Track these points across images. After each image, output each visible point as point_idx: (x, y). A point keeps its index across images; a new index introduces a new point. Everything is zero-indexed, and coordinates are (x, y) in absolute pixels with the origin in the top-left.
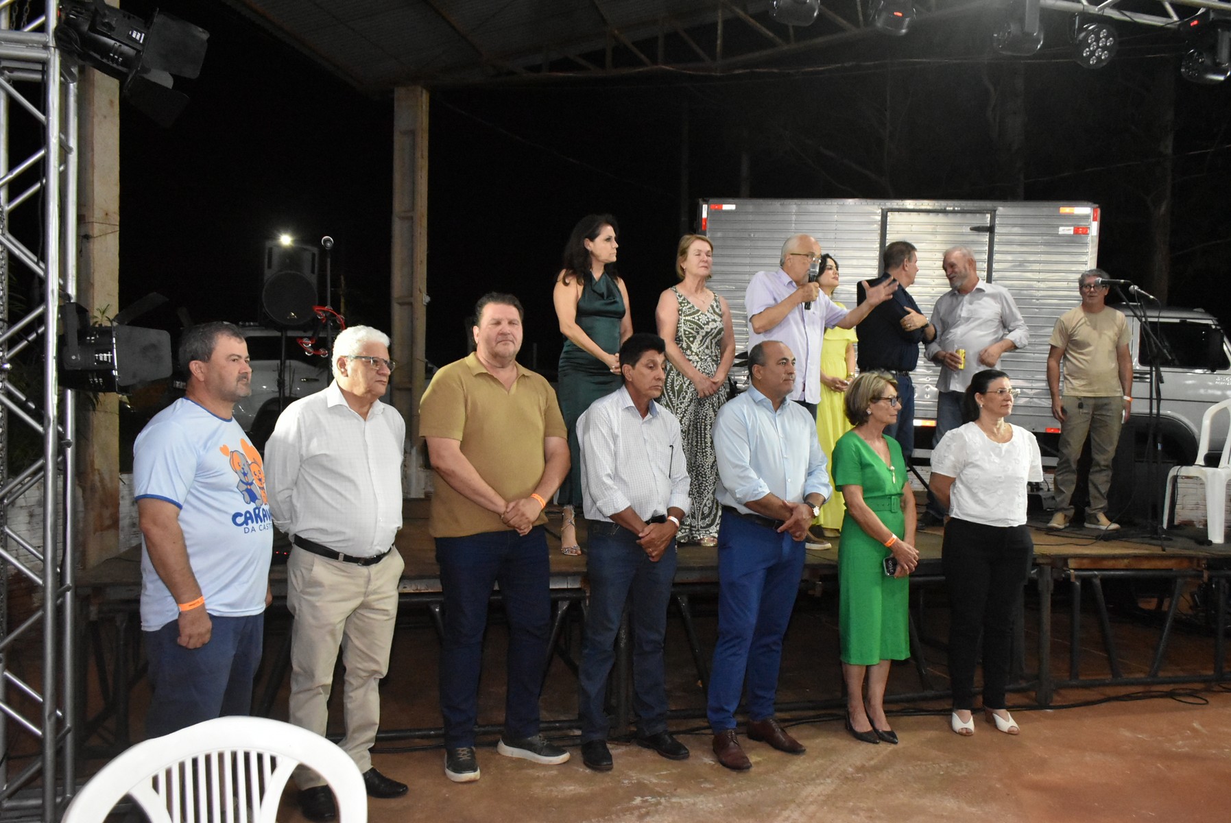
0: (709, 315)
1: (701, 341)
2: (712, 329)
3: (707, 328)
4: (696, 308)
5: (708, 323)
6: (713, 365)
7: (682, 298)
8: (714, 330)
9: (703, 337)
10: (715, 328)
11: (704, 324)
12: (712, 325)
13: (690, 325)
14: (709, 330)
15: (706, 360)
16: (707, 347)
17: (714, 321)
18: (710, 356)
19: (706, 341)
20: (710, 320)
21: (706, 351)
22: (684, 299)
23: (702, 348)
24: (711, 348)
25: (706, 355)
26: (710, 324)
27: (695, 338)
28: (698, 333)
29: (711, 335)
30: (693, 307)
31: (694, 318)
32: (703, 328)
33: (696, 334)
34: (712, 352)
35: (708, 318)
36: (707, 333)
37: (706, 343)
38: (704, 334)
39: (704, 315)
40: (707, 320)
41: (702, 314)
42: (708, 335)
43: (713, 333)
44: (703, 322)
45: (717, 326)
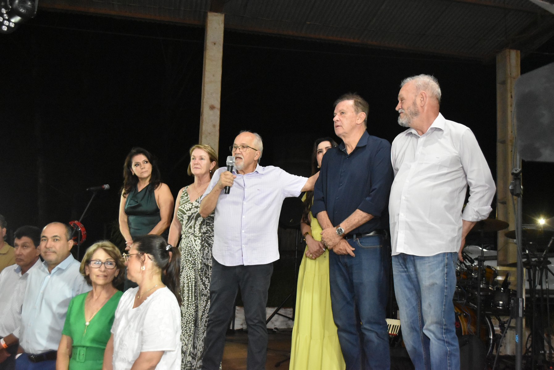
1: (187, 223)
2: (192, 214)
3: (189, 213)
5: (190, 210)
6: (195, 240)
8: (194, 214)
9: (188, 220)
10: (195, 213)
11: (187, 211)
12: (192, 211)
14: (190, 215)
15: (189, 237)
16: (191, 227)
18: (192, 234)
19: (190, 223)
20: (194, 207)
21: (189, 231)
23: (187, 228)
24: (195, 228)
25: (189, 233)
27: (182, 221)
29: (193, 218)
30: (188, 199)
32: (186, 214)
33: (182, 218)
34: (194, 231)
35: (193, 205)
37: (190, 224)
38: (187, 218)
39: (190, 204)
40: (191, 207)
41: (189, 203)
42: (191, 219)
43: (193, 216)
44: (186, 209)
45: (197, 211)
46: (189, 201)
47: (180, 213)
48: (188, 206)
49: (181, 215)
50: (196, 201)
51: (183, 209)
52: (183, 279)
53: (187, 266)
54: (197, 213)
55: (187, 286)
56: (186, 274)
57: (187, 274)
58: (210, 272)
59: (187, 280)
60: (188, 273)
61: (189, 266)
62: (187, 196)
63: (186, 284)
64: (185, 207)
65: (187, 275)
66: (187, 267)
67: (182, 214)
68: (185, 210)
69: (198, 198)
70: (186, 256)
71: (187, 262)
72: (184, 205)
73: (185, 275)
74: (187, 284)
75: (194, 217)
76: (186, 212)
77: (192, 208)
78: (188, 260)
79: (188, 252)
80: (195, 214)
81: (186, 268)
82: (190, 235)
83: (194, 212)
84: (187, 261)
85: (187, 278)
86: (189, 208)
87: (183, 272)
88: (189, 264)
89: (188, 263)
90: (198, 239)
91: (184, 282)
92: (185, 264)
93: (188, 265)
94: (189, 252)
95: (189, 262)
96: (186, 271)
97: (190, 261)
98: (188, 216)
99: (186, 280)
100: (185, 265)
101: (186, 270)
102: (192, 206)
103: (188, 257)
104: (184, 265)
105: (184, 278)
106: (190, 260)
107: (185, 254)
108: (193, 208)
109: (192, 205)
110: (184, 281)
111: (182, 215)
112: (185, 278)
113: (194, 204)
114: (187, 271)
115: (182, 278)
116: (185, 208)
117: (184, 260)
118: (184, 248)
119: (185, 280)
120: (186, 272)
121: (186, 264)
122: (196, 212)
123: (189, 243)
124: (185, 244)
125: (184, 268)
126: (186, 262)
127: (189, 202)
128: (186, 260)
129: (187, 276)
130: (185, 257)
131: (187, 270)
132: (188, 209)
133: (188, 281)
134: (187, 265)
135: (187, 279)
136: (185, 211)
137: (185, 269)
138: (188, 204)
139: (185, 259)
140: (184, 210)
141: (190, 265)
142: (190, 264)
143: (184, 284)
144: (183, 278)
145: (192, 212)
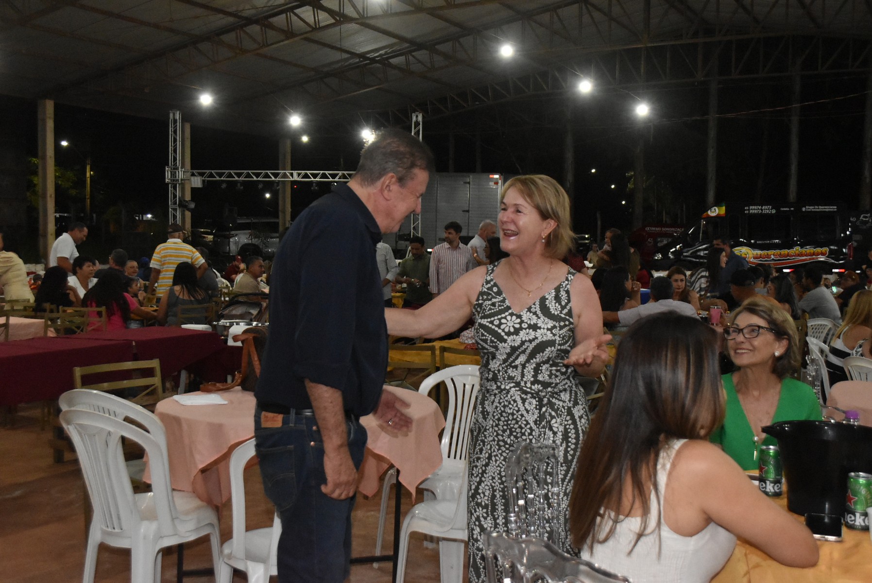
0: (526, 316)
2: (523, 343)
4: (507, 303)
5: (517, 332)
7: (489, 285)
8: (527, 344)
9: (509, 355)
10: (530, 341)
11: (509, 334)
13: (483, 335)
17: (535, 327)
20: (524, 326)
22: (495, 285)
26: (522, 333)
28: (497, 348)
30: (503, 301)
31: (492, 322)
32: (505, 341)
33: (493, 350)
35: (522, 322)
36: (514, 349)
38: (508, 350)
39: (514, 318)
40: (517, 326)
41: (512, 315)
42: (518, 353)
43: (527, 348)
44: (507, 330)
45: (536, 338)
46: (509, 308)
47: (489, 337)
48: (510, 323)
49: (492, 341)
50: (529, 310)
51: (496, 329)
52: (491, 481)
53: (501, 455)
54: (537, 342)
55: (500, 496)
56: (498, 472)
57: (500, 472)
58: (561, 470)
59: (500, 484)
60: (502, 470)
61: (504, 454)
62: (499, 293)
63: (498, 491)
64: (501, 324)
65: (499, 474)
66: (499, 456)
67: (495, 340)
68: (503, 330)
69: (534, 304)
70: (500, 432)
71: (500, 446)
72: (500, 320)
73: (496, 474)
74: (500, 491)
75: (528, 351)
76: (506, 337)
77: (521, 329)
78: (503, 441)
79: (504, 425)
80: (531, 343)
81: (497, 458)
82: (511, 388)
83: (527, 339)
84: (502, 443)
85: (499, 479)
86: (513, 326)
87: (489, 467)
88: (505, 452)
89: (504, 449)
90: (531, 398)
91: (493, 487)
92: (496, 450)
93: (503, 452)
94: (507, 425)
95: (504, 446)
96: (497, 465)
97: (507, 444)
98: (511, 346)
99: (497, 483)
100: (494, 451)
101: (498, 462)
102: (520, 323)
103: (502, 436)
104: (492, 450)
105: (493, 478)
106: (509, 441)
107: (496, 429)
108: (525, 329)
109: (519, 320)
110: (493, 484)
111: (496, 342)
112: (497, 478)
113: (524, 318)
114: (501, 465)
115: (487, 479)
116: (503, 327)
117: (494, 440)
118: (495, 414)
119: (495, 483)
120: (499, 466)
121: (498, 450)
122: (534, 340)
123: (508, 406)
124: (497, 407)
125: (493, 459)
126: (498, 444)
127: (510, 311)
128: (499, 441)
129: (499, 476)
130: (498, 435)
131: (501, 463)
132: (512, 330)
133: (502, 486)
134: (500, 451)
135: (500, 481)
136: (503, 334)
137: (496, 461)
138: (509, 318)
139: (496, 439)
140: (500, 331)
141: (508, 454)
142: (507, 451)
143: (494, 491)
144: (490, 478)
145: (524, 339)
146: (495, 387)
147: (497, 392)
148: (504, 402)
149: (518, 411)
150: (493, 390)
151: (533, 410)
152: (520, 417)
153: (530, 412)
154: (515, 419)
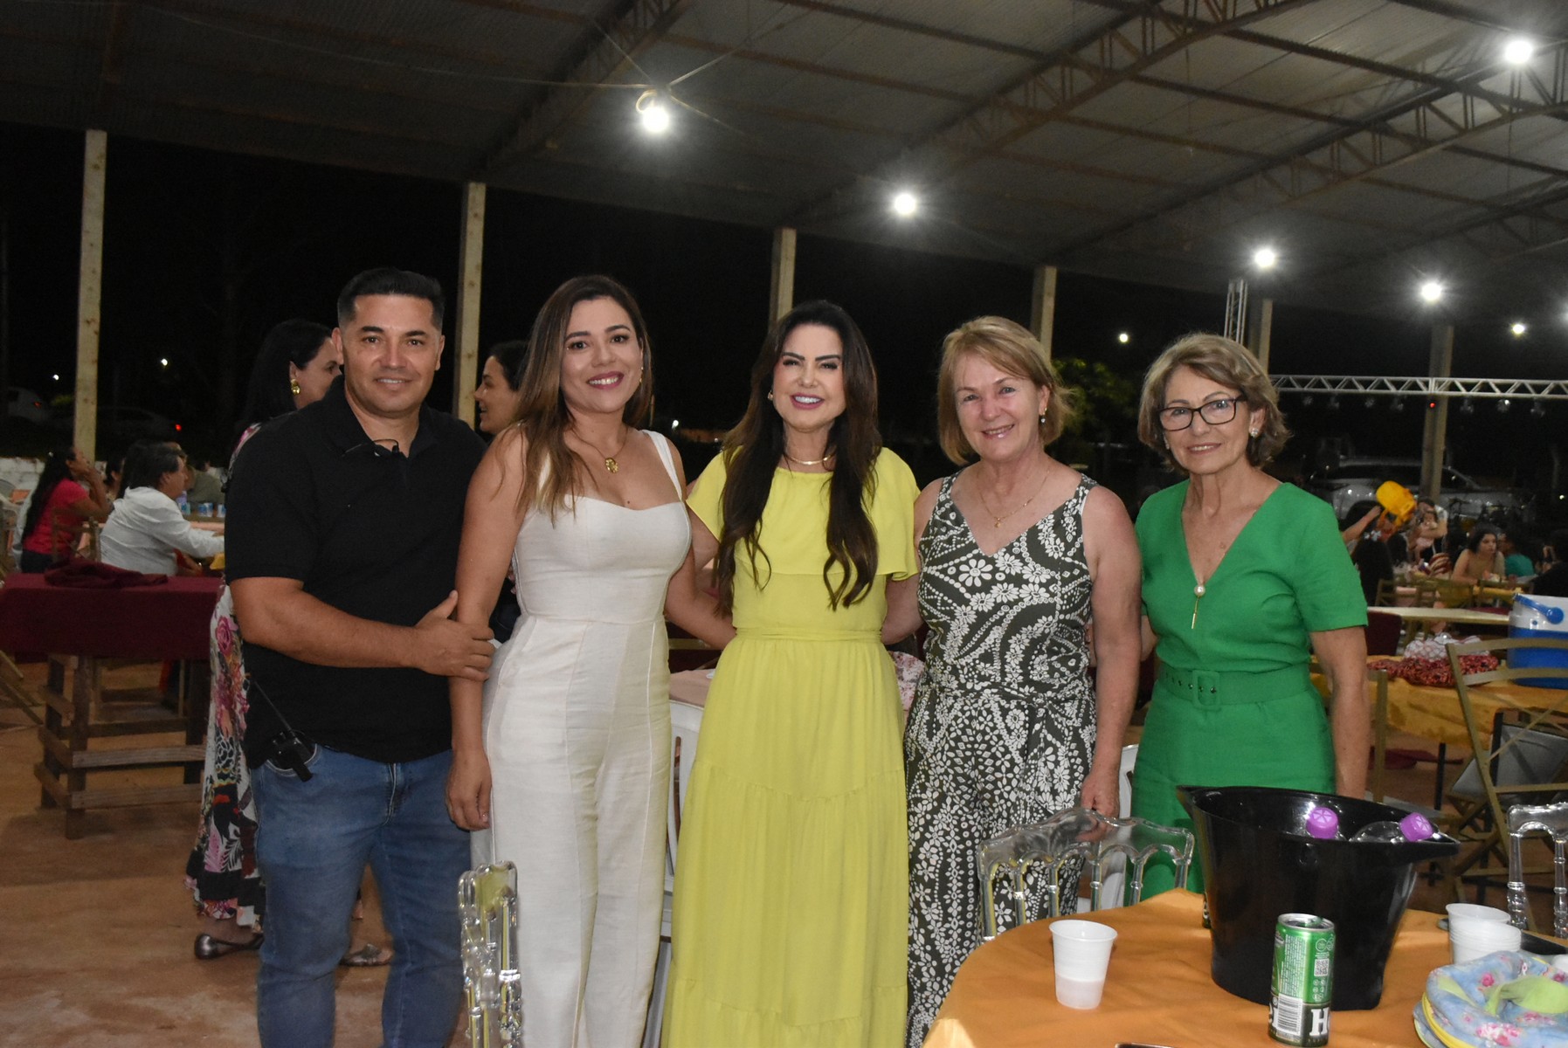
20: (1000, 577)
146: (955, 685)
147: (959, 695)
148: (970, 710)
149: (993, 729)
150: (952, 690)
151: (1018, 730)
152: (995, 739)
153: (1013, 733)
154: (987, 742)
